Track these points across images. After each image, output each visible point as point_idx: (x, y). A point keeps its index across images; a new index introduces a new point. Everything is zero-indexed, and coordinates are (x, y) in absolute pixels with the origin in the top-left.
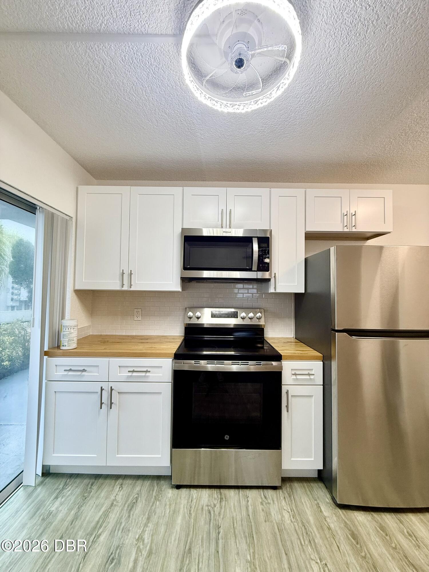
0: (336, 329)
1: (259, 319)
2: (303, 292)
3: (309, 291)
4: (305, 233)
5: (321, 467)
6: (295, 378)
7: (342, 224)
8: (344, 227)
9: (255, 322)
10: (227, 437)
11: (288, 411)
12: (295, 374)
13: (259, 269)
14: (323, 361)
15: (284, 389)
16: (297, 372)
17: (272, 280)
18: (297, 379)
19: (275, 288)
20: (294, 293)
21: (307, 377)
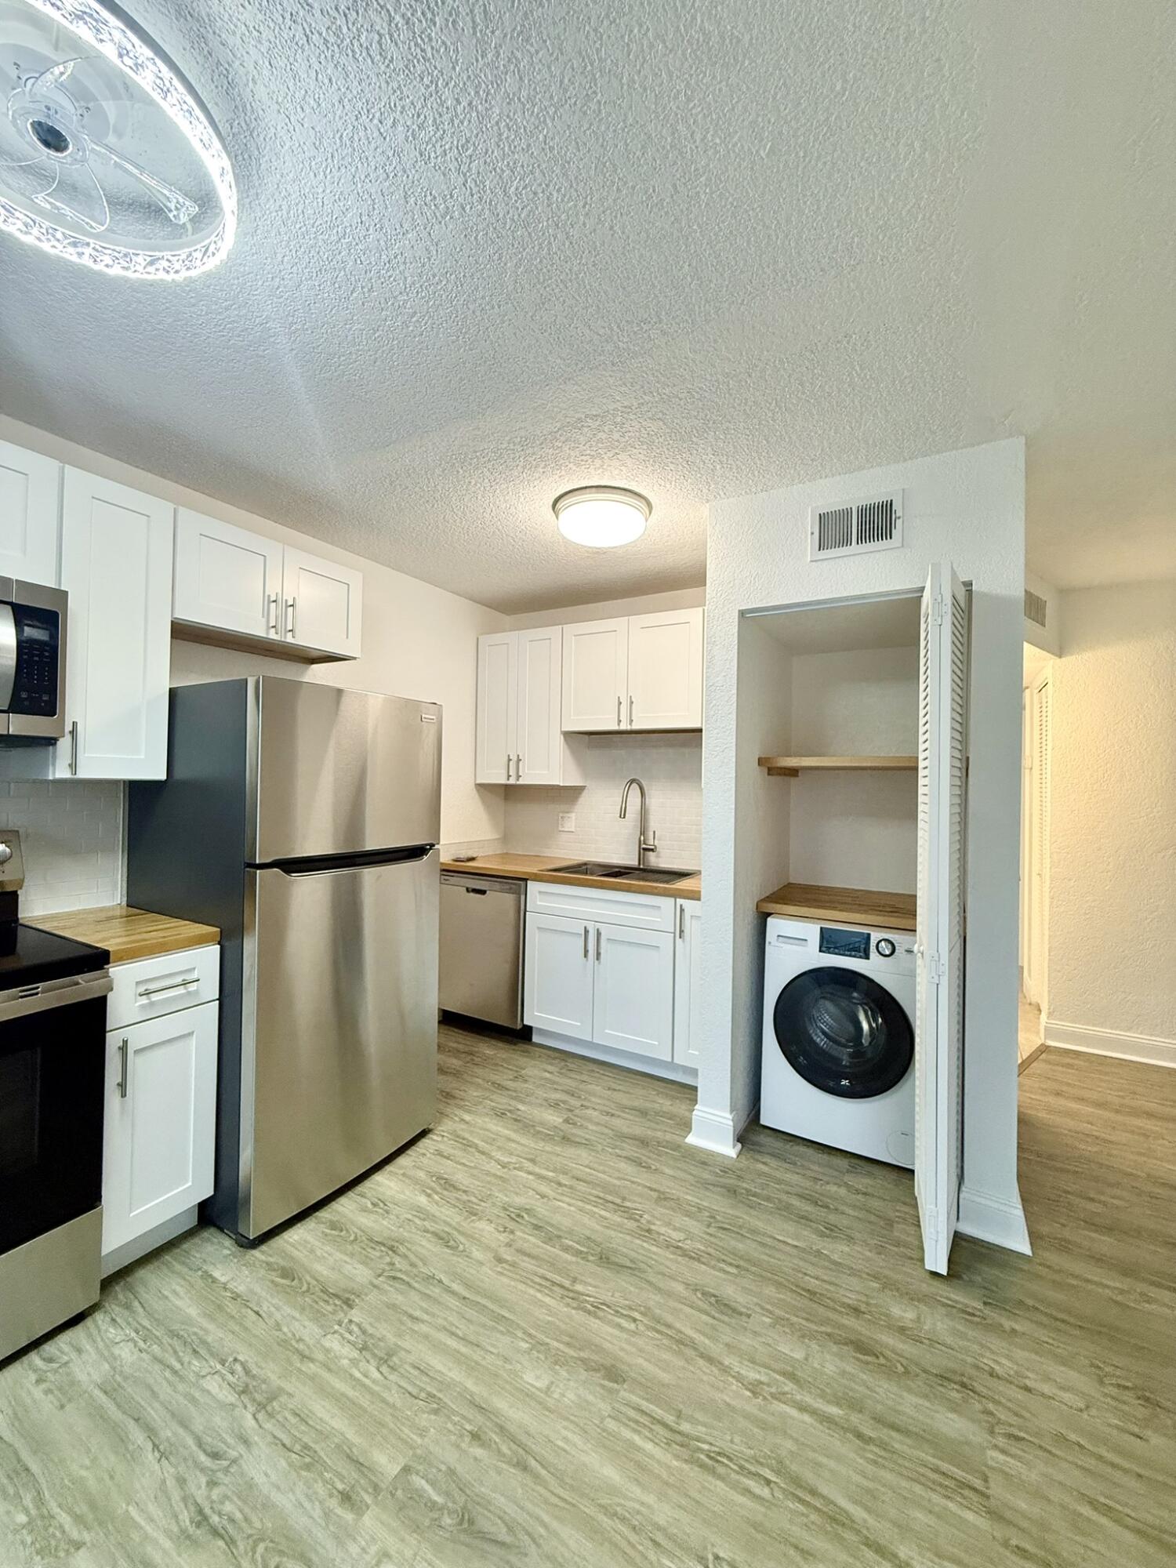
0: (257, 862)
2: (163, 776)
4: (172, 622)
5: (209, 1192)
6: (147, 1001)
7: (264, 620)
8: (268, 628)
11: (124, 1095)
12: (147, 993)
13: (17, 707)
14: (219, 943)
15: (112, 1041)
16: (152, 986)
17: (64, 744)
18: (152, 1004)
20: (124, 782)
21: (181, 990)
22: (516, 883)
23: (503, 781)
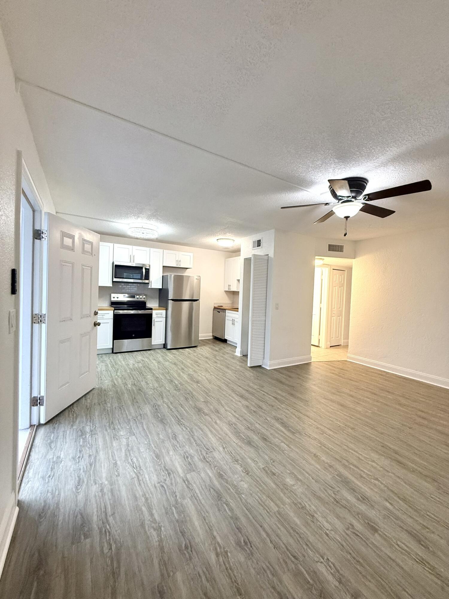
1: (144, 298)
2: (161, 288)
3: (163, 288)
5: (164, 343)
7: (176, 264)
9: (143, 300)
10: (133, 335)
11: (154, 326)
13: (145, 279)
14: (165, 310)
15: (153, 319)
16: (157, 314)
17: (150, 283)
18: (157, 316)
19: (151, 286)
20: (158, 288)
21: (160, 315)
22: (225, 310)
23: (227, 290)
